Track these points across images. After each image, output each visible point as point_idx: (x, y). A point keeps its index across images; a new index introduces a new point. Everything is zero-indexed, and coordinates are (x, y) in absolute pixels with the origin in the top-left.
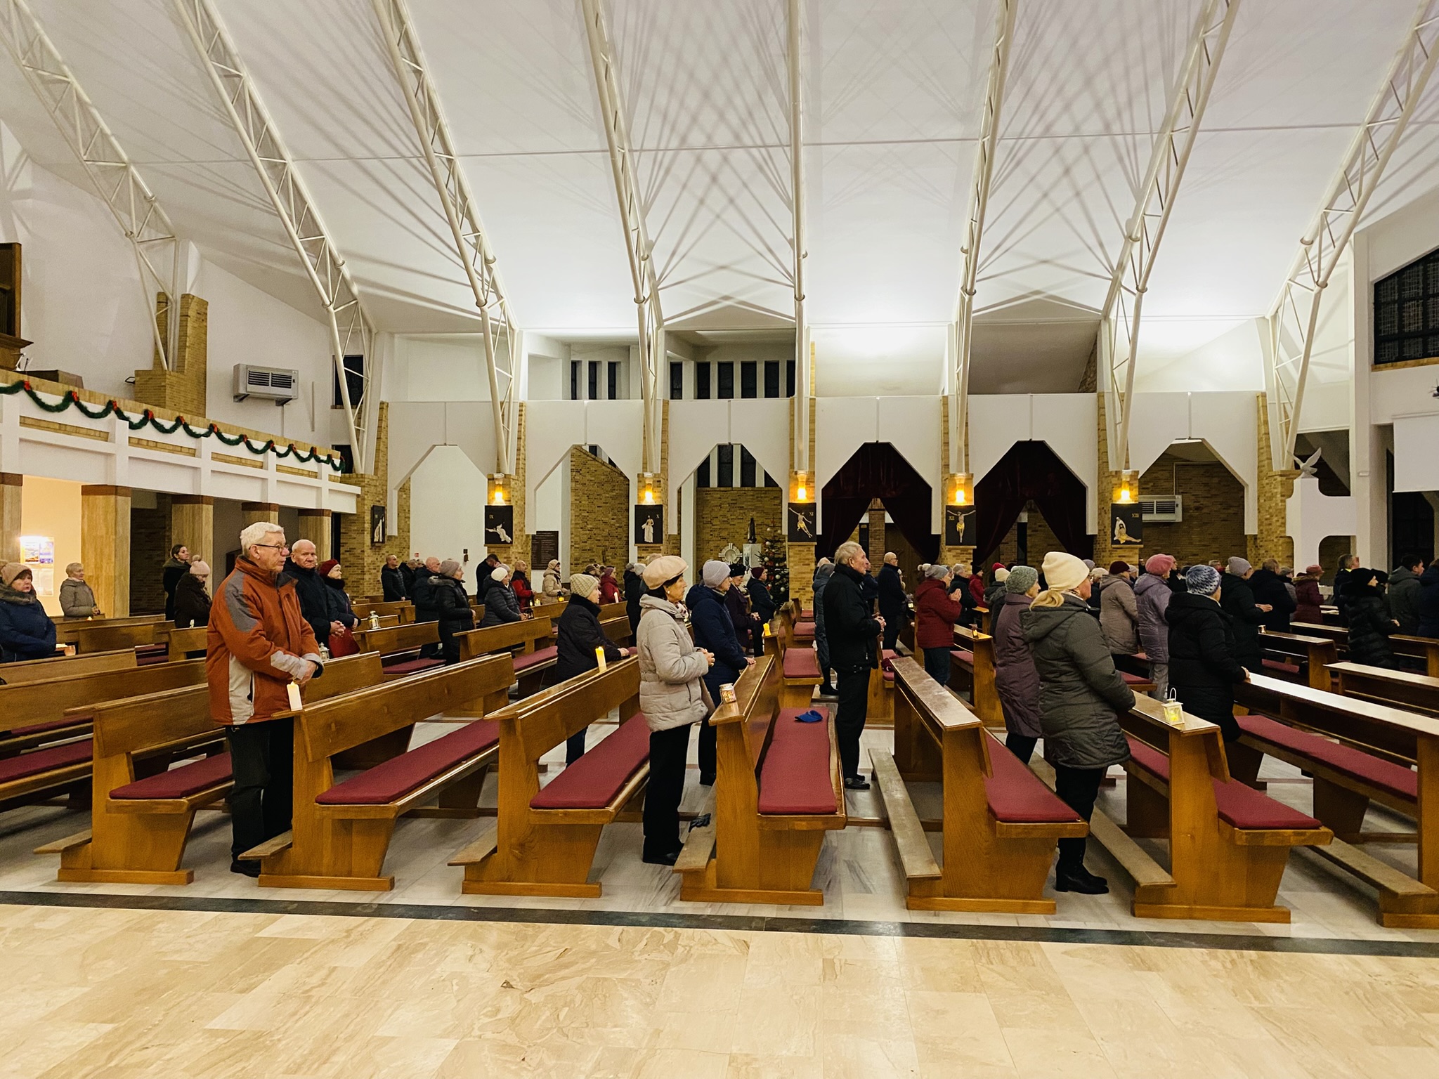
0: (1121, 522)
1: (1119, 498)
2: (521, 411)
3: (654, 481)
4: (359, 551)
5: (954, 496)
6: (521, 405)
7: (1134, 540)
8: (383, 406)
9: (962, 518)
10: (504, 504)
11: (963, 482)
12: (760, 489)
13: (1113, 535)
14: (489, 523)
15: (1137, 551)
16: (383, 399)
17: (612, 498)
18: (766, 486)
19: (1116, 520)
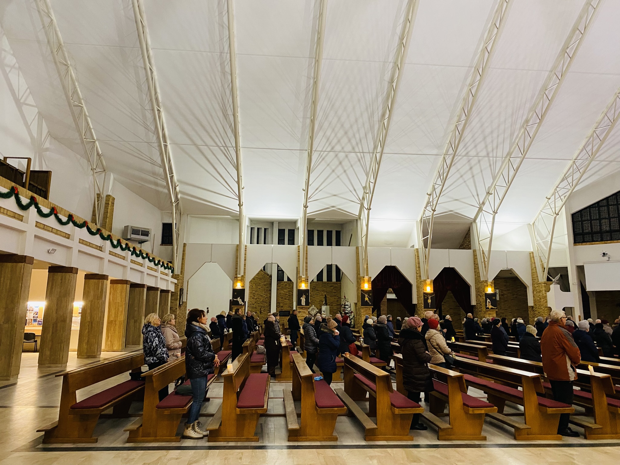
0: (489, 300)
1: (487, 291)
2: (246, 248)
3: (305, 279)
4: (175, 308)
5: (426, 289)
6: (246, 246)
7: (494, 308)
8: (185, 245)
9: (430, 297)
10: (241, 288)
11: (429, 283)
12: (325, 283)
13: (486, 306)
14: (234, 296)
15: (495, 312)
16: (185, 242)
17: (265, 285)
18: (327, 281)
19: (487, 300)
